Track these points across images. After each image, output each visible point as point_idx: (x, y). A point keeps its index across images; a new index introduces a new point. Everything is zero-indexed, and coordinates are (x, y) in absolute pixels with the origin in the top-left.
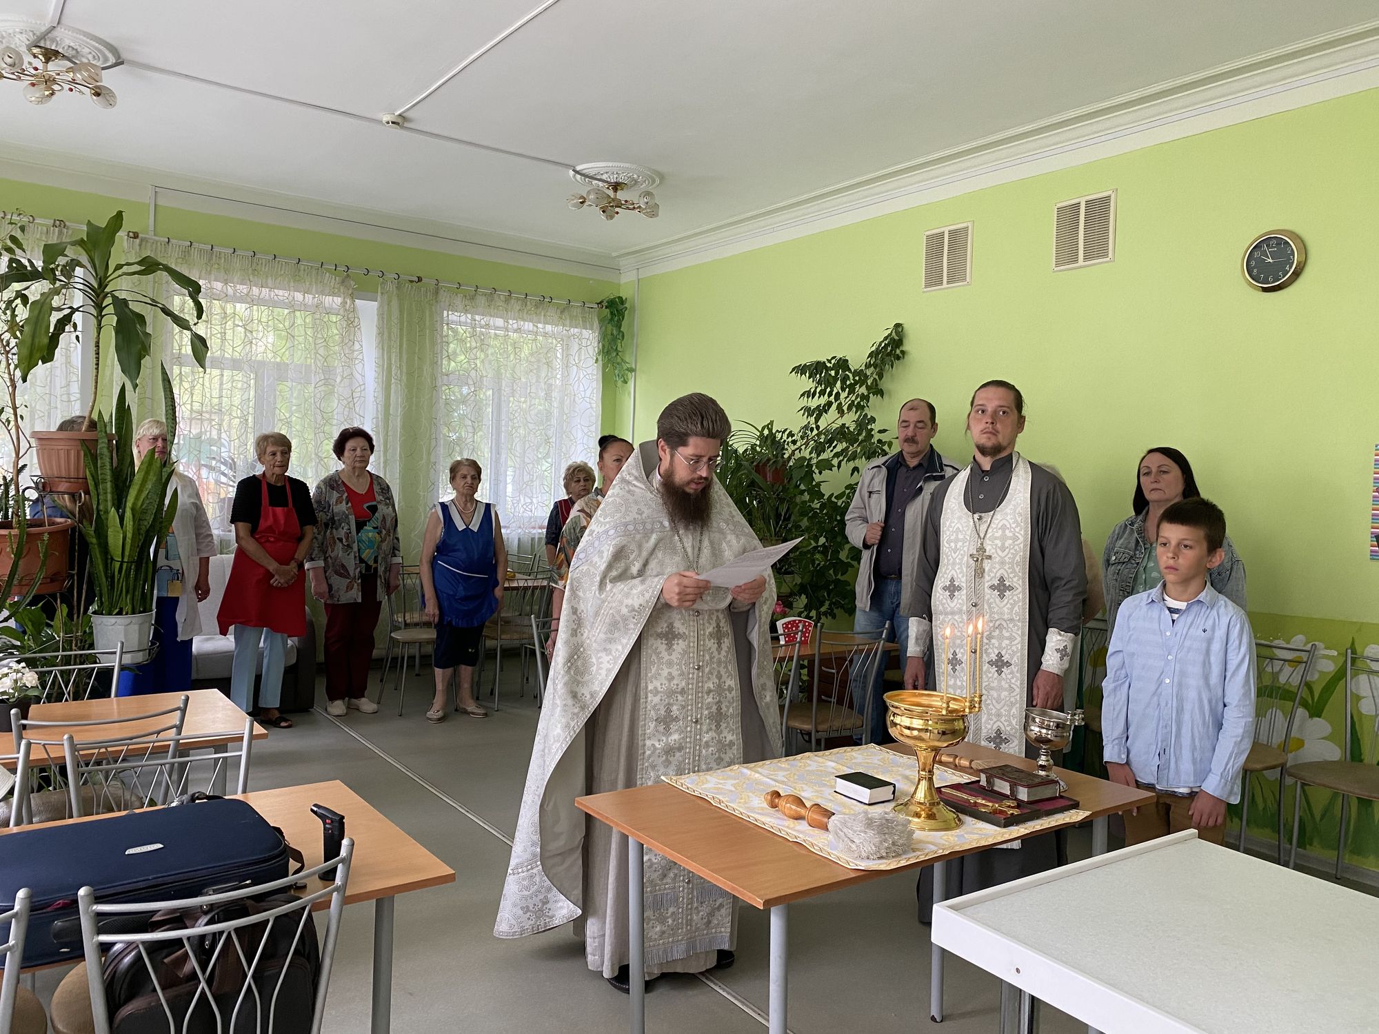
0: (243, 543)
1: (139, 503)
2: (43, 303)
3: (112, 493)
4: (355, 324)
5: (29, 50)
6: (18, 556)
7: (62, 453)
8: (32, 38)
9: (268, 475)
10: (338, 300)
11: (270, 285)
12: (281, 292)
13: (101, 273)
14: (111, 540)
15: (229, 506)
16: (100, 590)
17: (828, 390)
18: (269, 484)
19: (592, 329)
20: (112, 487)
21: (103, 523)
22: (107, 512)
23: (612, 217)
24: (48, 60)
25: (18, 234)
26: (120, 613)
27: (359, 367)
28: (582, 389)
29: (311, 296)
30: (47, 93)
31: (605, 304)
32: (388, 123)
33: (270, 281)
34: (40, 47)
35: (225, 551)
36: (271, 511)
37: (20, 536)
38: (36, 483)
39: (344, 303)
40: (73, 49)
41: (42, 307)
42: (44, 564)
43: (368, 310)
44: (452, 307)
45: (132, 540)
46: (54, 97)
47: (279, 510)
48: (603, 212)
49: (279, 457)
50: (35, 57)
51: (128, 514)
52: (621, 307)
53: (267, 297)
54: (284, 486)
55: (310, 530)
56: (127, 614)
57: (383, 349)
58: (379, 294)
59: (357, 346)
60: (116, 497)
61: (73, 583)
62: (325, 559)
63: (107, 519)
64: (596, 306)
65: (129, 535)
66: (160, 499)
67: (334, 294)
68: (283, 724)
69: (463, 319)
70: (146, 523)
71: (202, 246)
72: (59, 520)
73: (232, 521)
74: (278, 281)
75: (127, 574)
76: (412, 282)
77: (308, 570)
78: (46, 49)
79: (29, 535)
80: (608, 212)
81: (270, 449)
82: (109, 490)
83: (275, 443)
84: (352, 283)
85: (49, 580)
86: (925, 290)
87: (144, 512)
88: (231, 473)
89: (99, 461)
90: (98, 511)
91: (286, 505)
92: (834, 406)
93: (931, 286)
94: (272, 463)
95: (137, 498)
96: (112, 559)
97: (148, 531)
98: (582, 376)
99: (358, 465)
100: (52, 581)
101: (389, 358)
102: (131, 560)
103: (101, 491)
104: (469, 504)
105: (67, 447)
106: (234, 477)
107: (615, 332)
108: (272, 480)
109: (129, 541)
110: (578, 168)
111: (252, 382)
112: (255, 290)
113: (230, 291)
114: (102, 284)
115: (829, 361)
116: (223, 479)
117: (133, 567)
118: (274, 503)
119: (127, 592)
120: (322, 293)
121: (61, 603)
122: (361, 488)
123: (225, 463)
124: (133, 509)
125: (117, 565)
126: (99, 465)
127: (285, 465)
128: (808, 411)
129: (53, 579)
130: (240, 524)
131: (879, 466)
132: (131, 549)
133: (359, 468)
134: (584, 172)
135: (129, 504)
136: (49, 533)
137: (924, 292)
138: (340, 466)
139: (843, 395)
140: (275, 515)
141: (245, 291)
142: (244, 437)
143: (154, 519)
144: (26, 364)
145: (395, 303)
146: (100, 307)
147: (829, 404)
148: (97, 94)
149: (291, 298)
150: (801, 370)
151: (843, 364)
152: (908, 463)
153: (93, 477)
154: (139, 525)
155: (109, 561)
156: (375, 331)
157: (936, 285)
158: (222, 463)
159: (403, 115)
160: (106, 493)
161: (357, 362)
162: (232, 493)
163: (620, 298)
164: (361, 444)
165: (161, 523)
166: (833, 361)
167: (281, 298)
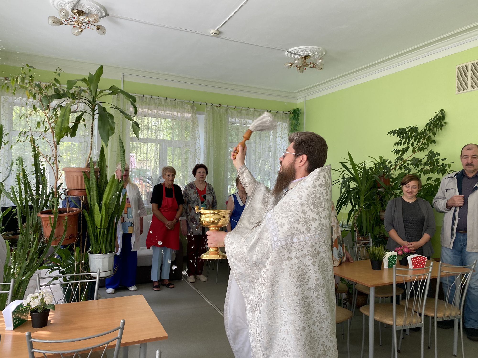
0: (155, 213)
1: (108, 201)
2: (67, 108)
3: (97, 196)
4: (196, 124)
5: (72, 11)
6: (54, 227)
7: (75, 178)
8: (73, 5)
9: (166, 184)
10: (190, 115)
11: (165, 109)
12: (169, 112)
13: (94, 95)
14: (96, 219)
15: (150, 195)
16: (92, 241)
17: (408, 141)
18: (166, 188)
19: (286, 122)
20: (97, 193)
21: (92, 210)
22: (94, 205)
23: (302, 71)
24: (79, 15)
25: (58, 77)
26: (100, 253)
27: (198, 140)
28: (282, 146)
29: (180, 113)
30: (80, 30)
31: (292, 112)
32: (212, 34)
33: (165, 108)
34: (76, 9)
35: (149, 213)
36: (166, 199)
37: (55, 218)
38: (64, 191)
39: (192, 116)
40: (89, 9)
41: (66, 110)
42: (65, 231)
43: (202, 118)
44: (232, 116)
45: (105, 218)
46: (83, 32)
47: (170, 199)
48: (299, 69)
49: (171, 177)
50: (75, 14)
51: (103, 207)
52: (298, 113)
53: (164, 114)
54: (172, 188)
55: (181, 206)
56: (103, 254)
57: (207, 133)
58: (205, 112)
59: (197, 132)
60: (98, 198)
61: (80, 239)
62: (187, 217)
63: (94, 208)
64: (288, 113)
65: (104, 216)
66: (118, 198)
67: (188, 112)
68: (170, 287)
69: (237, 120)
70: (111, 210)
71: (140, 95)
72: (74, 209)
73: (151, 203)
74: (168, 108)
75: (103, 235)
76: (217, 106)
77: (180, 220)
78: (78, 10)
79: (58, 217)
80: (301, 69)
81: (168, 174)
82: (95, 195)
83: (170, 172)
84: (195, 107)
85: (68, 238)
86: (458, 93)
87: (110, 204)
88: (151, 182)
89: (91, 181)
90: (90, 205)
91: (172, 196)
92: (411, 149)
93: (461, 90)
94: (168, 179)
95: (107, 199)
96: (96, 227)
97: (112, 214)
98: (282, 141)
99: (201, 179)
100: (70, 238)
101: (209, 137)
102: (105, 228)
103: (92, 195)
104: (244, 195)
105: (77, 175)
106: (152, 184)
107: (296, 123)
108: (167, 186)
109: (103, 219)
110: (289, 50)
111: (159, 147)
112: (159, 112)
113: (150, 112)
114: (94, 100)
115: (408, 128)
116: (148, 185)
117: (106, 231)
118: (167, 196)
119: (103, 242)
120: (184, 112)
121: (76, 247)
122: (201, 188)
123: (149, 179)
124: (105, 204)
125: (98, 230)
126: (91, 183)
127: (173, 181)
128: (397, 152)
129: (70, 237)
130: (154, 204)
131: (452, 177)
132: (105, 223)
133: (202, 180)
134: (292, 52)
135: (103, 202)
136: (68, 216)
137: (456, 94)
138: (194, 179)
139: (415, 143)
140: (167, 201)
141: (156, 112)
142: (156, 168)
143: (115, 208)
144: (59, 135)
145: (211, 115)
146: (93, 111)
147: (408, 148)
148: (98, 29)
149: (173, 114)
150: (393, 132)
151: (414, 129)
152: (468, 175)
153: (88, 189)
154: (108, 211)
155: (95, 228)
156: (204, 126)
157: (464, 90)
158: (148, 179)
159: (218, 30)
160: (94, 196)
161: (197, 138)
162: (151, 190)
163: (298, 109)
164: (203, 171)
165: (119, 209)
166: (409, 128)
167: (169, 114)
